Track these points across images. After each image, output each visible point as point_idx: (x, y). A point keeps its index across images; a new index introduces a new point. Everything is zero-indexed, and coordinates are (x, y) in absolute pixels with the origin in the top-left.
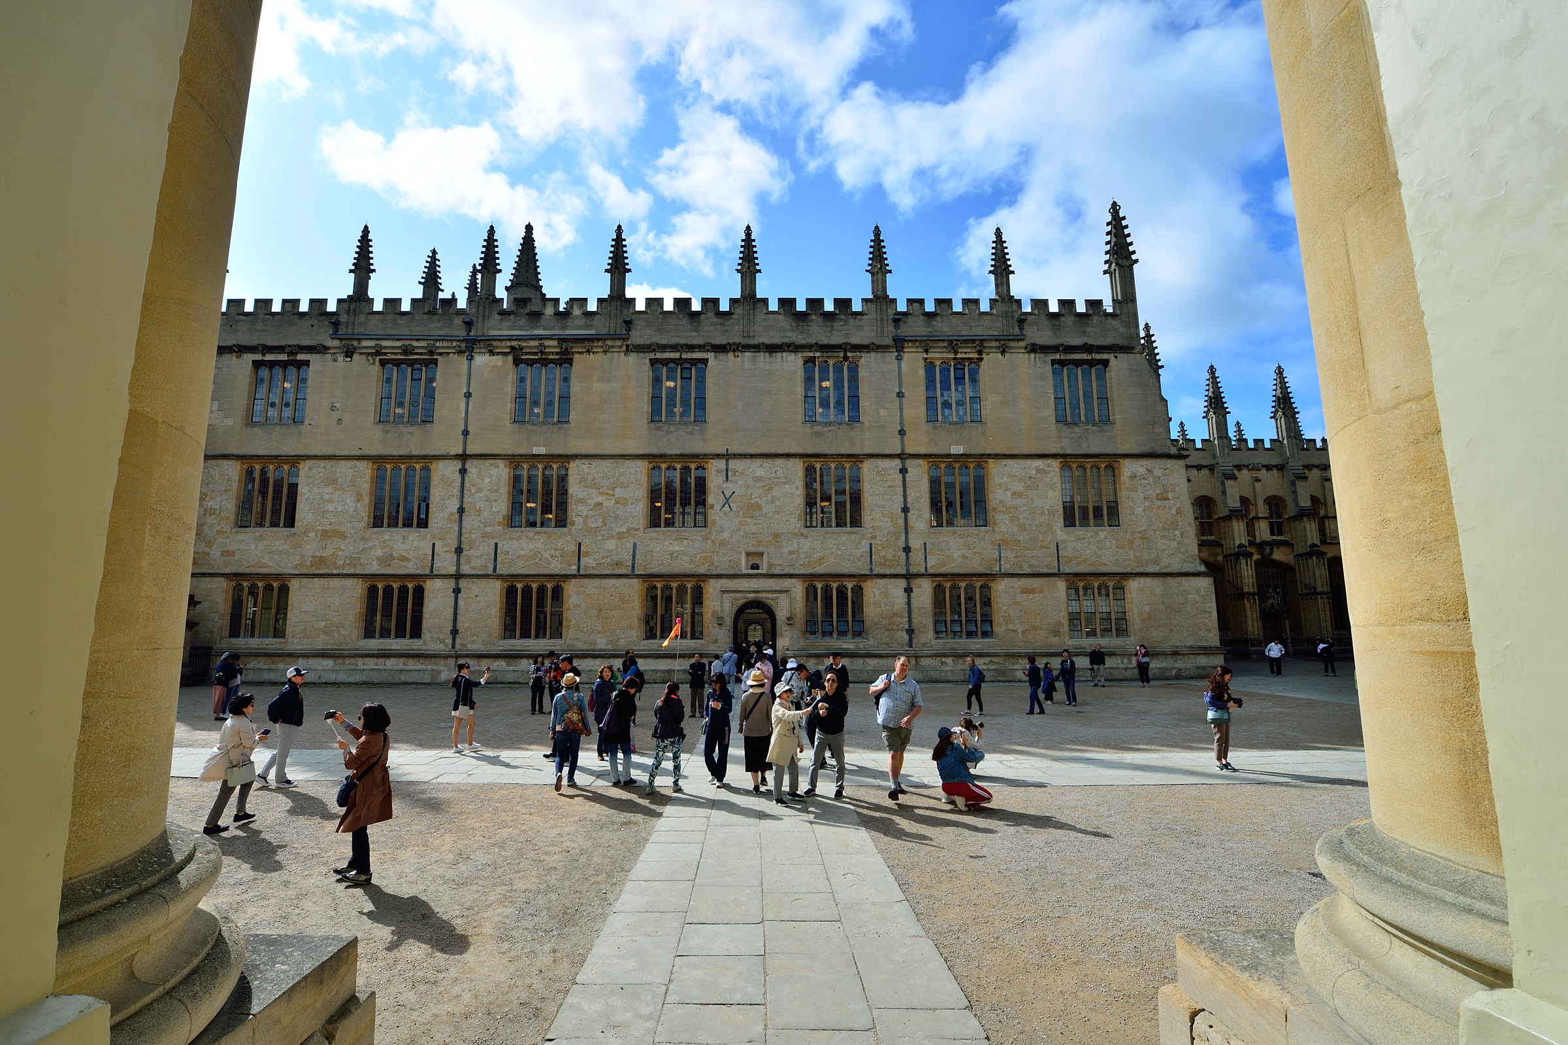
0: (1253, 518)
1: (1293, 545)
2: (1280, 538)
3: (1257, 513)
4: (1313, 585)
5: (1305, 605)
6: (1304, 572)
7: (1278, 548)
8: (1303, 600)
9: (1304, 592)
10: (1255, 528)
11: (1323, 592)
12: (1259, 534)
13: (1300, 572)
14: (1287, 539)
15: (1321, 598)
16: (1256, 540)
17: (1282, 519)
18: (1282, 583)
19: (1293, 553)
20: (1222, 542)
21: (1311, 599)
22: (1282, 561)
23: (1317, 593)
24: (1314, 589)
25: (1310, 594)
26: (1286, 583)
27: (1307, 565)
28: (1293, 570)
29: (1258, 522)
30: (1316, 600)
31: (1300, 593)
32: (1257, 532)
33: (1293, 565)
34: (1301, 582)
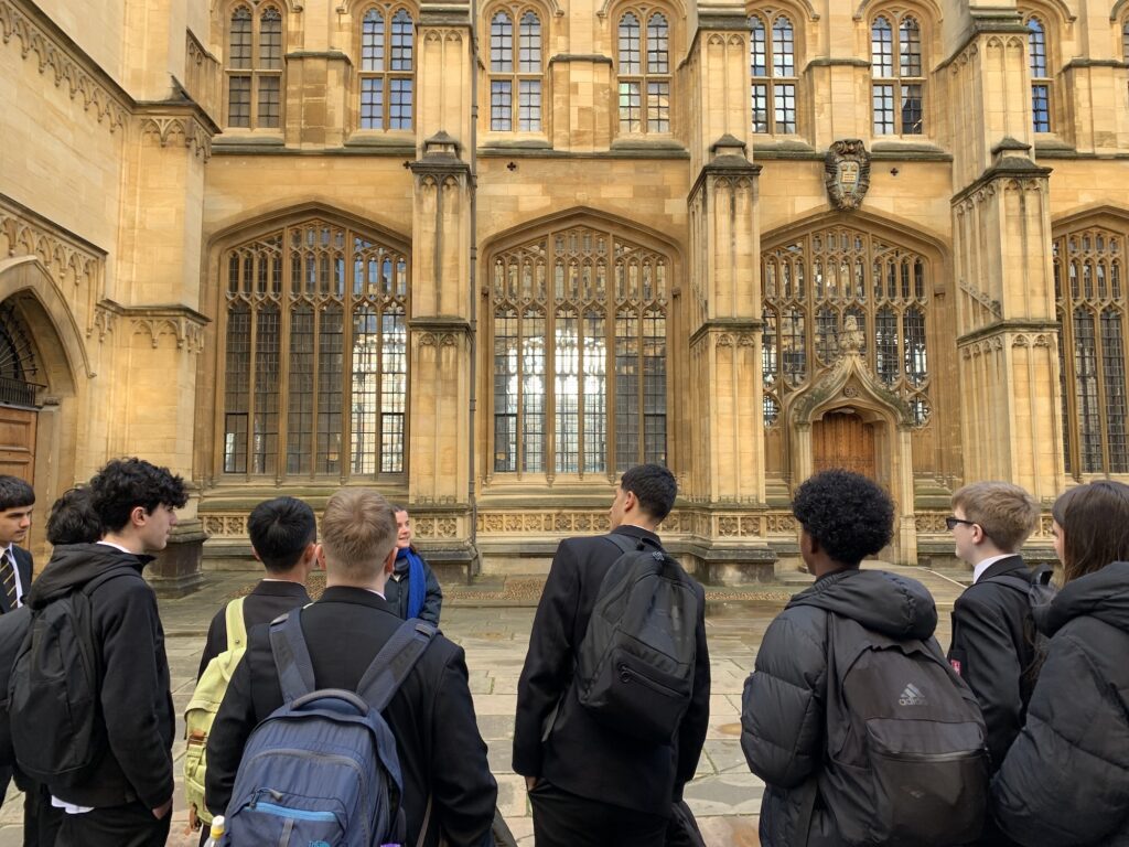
0: (812, 66)
1: (948, 160)
2: (910, 140)
3: (827, 51)
4: (994, 296)
5: (974, 375)
6: (974, 252)
7: (894, 172)
8: (968, 358)
9: (973, 328)
10: (817, 99)
11: (1024, 322)
12: (828, 122)
13: (964, 256)
14: (932, 143)
15: (1019, 344)
16: (814, 144)
17: (924, 73)
18: (906, 301)
19: (950, 192)
20: (687, 150)
21: (988, 352)
22: (898, 217)
23: (1002, 327)
24: (995, 310)
25: (984, 332)
26: (922, 303)
27: (982, 225)
28: (947, 255)
29: (827, 78)
30: (1000, 353)
31: (962, 333)
32: (822, 116)
33: (948, 235)
34: (965, 293)
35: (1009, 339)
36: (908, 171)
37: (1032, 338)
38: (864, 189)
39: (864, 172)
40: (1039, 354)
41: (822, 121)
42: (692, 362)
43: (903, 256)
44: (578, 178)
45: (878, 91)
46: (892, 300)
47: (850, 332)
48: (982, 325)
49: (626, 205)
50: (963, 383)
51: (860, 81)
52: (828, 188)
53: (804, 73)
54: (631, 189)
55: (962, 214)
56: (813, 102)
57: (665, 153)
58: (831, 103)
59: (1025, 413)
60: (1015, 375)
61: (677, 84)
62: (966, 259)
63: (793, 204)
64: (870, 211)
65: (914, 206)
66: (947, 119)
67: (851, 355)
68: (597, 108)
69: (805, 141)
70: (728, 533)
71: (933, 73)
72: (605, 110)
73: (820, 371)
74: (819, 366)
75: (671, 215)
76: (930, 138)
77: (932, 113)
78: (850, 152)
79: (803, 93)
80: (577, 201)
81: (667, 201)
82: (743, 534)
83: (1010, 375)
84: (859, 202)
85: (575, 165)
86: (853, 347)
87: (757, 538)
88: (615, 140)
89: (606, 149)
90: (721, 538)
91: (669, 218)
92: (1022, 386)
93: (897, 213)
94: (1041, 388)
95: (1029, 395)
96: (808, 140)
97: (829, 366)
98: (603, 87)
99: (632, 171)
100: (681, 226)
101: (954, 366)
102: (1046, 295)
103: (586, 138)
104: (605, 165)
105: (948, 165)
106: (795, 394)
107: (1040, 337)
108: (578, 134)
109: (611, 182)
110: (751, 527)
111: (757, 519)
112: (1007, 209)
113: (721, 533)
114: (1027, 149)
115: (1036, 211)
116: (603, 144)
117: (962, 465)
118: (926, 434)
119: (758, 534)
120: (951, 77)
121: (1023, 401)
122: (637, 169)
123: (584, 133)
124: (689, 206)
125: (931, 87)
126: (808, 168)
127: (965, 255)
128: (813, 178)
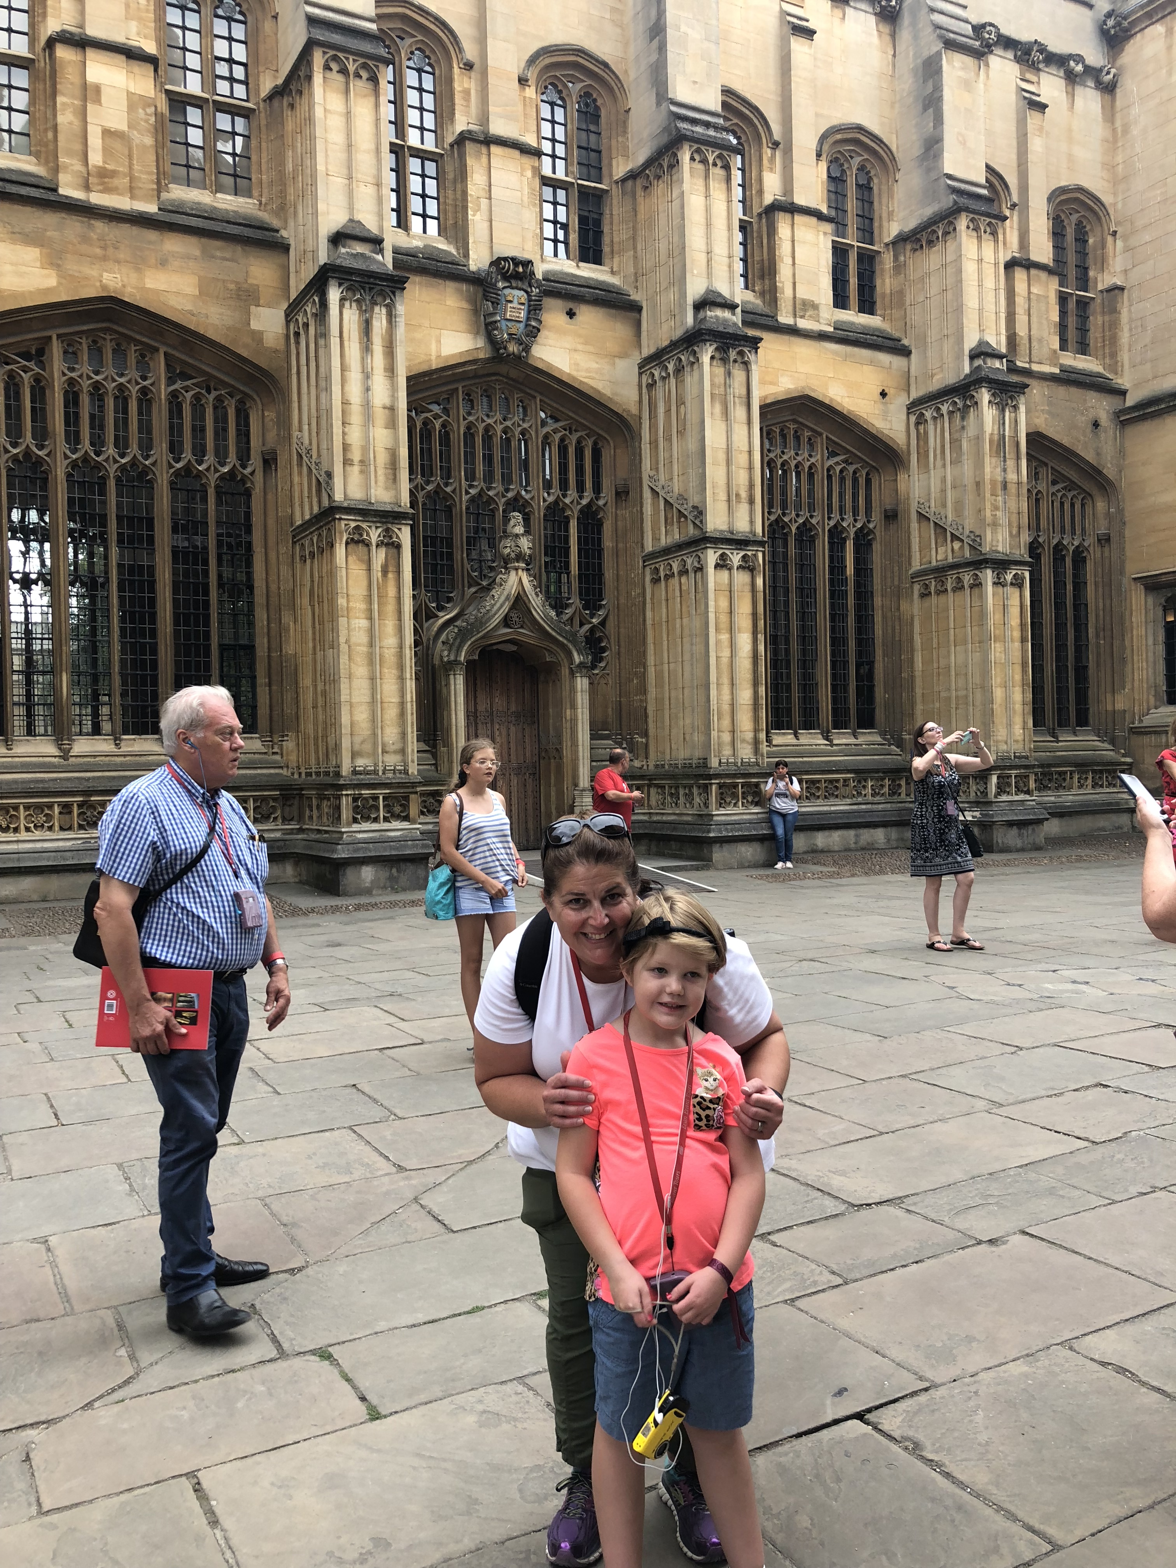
0: (463, 138)
1: (635, 308)
2: (587, 271)
3: (484, 119)
4: (694, 500)
5: (664, 603)
6: (668, 439)
7: (571, 314)
8: (656, 581)
9: (664, 541)
10: (472, 190)
11: (729, 536)
12: (486, 225)
13: (654, 443)
14: (615, 280)
15: (722, 564)
16: (466, 255)
17: (606, 180)
18: (581, 497)
19: (637, 353)
20: (284, 233)
21: (684, 572)
22: (574, 378)
23: (703, 541)
24: (696, 517)
25: (679, 547)
26: (601, 503)
27: (681, 402)
28: (632, 438)
29: (484, 159)
30: (699, 575)
31: (649, 547)
32: (478, 217)
33: (634, 410)
34: (655, 493)
35: (711, 557)
36: (588, 315)
37: (736, 558)
38: (533, 333)
39: (534, 309)
40: (742, 578)
41: (477, 220)
42: (298, 566)
43: (579, 434)
44: (104, 248)
45: (548, 192)
46: (565, 496)
47: (517, 536)
48: (676, 537)
49: (189, 307)
50: (649, 614)
51: (529, 173)
52: (487, 325)
53: (452, 146)
54: (194, 280)
55: (651, 386)
56: (465, 193)
57: (248, 232)
58: (490, 198)
59: (726, 653)
60: (716, 604)
61: (263, 122)
62: (657, 447)
63: (439, 341)
64: (540, 366)
65: (595, 366)
66: (635, 248)
67: (516, 569)
68: (135, 135)
69: (452, 249)
70: (366, 818)
71: (617, 182)
72: (149, 141)
73: (473, 590)
74: (472, 583)
75: (261, 333)
76: (613, 273)
77: (616, 239)
78: (517, 276)
79: (450, 176)
80: (104, 287)
81: (253, 308)
82: (386, 819)
83: (711, 603)
84: (527, 349)
85: (100, 226)
86: (519, 557)
87: (405, 825)
88: (164, 195)
89: (151, 208)
90: (355, 827)
91: (258, 336)
92: (724, 618)
93: (574, 373)
94: (744, 621)
95: (731, 630)
96: (458, 249)
97: (484, 583)
98: (145, 102)
99: (197, 253)
100: (276, 351)
101: (638, 591)
102: (751, 502)
103: (116, 182)
104: (152, 235)
105: (635, 315)
106: (441, 621)
107: (744, 557)
108: (104, 174)
109: (163, 263)
110: (397, 809)
111: (406, 798)
112: (712, 385)
113: (355, 821)
114: (732, 307)
115: (744, 391)
116: (146, 199)
117: (646, 722)
118: (603, 681)
119: (406, 818)
120: (639, 192)
121: (725, 637)
122: (204, 251)
123: (113, 174)
124: (288, 322)
125: (615, 202)
126: (459, 291)
127: (656, 441)
128: (465, 305)
